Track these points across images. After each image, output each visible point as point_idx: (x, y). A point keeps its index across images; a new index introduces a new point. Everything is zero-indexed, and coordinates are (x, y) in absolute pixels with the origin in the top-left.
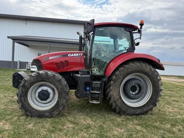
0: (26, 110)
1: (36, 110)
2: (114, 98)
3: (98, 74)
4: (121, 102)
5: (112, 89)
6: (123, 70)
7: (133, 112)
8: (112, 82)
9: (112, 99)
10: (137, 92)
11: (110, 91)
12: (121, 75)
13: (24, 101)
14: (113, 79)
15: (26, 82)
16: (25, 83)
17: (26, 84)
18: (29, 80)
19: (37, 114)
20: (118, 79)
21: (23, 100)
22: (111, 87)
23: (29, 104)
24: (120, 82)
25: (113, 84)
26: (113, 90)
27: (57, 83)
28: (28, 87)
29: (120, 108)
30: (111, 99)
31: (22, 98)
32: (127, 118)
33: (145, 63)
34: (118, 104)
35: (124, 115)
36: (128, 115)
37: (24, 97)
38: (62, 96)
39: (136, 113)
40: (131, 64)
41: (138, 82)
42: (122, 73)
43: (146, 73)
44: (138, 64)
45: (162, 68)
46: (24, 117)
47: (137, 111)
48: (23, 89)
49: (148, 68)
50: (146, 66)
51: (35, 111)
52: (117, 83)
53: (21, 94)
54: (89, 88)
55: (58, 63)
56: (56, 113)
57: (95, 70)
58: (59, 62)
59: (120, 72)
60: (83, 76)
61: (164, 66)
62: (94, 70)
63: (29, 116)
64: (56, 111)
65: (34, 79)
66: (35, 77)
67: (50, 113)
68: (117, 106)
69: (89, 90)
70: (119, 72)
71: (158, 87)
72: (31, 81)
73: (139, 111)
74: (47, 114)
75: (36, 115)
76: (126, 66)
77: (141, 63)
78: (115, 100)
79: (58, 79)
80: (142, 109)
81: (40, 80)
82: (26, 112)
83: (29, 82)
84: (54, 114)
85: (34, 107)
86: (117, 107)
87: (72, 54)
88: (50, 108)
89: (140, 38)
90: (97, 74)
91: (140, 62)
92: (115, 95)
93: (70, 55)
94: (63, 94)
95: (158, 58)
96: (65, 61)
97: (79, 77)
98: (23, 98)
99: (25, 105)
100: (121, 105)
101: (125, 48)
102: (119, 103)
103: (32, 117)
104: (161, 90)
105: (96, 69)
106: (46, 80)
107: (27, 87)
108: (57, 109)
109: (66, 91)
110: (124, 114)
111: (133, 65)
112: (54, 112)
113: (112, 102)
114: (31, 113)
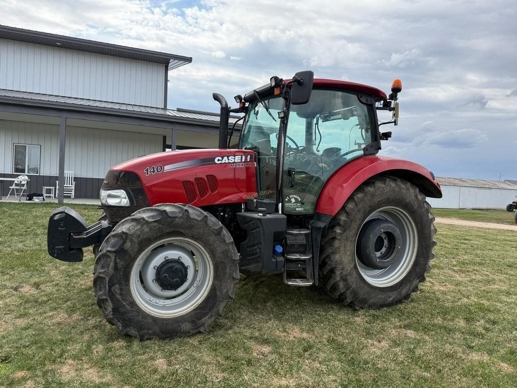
0: (127, 323)
1: (155, 320)
2: (343, 269)
3: (300, 209)
4: (356, 278)
5: (339, 248)
6: (362, 200)
7: (381, 298)
8: (338, 230)
9: (338, 273)
10: (384, 250)
11: (334, 253)
12: (359, 211)
13: (121, 294)
14: (341, 223)
15: (127, 241)
16: (124, 243)
17: (128, 245)
18: (138, 233)
19: (157, 329)
20: (351, 221)
21: (118, 292)
22: (337, 244)
23: (133, 303)
24: (356, 229)
25: (341, 234)
26: (342, 249)
27: (212, 238)
28: (132, 255)
29: (355, 293)
30: (335, 273)
31: (116, 288)
32: (374, 316)
33: (406, 181)
34: (351, 284)
35: (362, 308)
36: (371, 307)
37: (120, 284)
38: (225, 274)
39: (387, 302)
40: (379, 184)
41: (390, 227)
42: (360, 206)
43: (407, 206)
44: (393, 185)
45: (437, 194)
46: (122, 343)
47: (390, 297)
48: (118, 260)
49: (410, 192)
50: (408, 189)
51: (150, 321)
52: (351, 231)
53: (113, 276)
54: (282, 248)
55: (189, 182)
56: (208, 320)
57: (293, 200)
58: (192, 179)
59: (356, 205)
60: (268, 216)
61: (443, 189)
62: (290, 201)
63: (135, 337)
64: (209, 315)
65: (150, 229)
66: (156, 224)
67: (193, 322)
68: (348, 287)
69: (283, 254)
70: (354, 204)
71: (430, 237)
72: (141, 236)
73: (393, 296)
74: (186, 326)
75: (155, 334)
76: (369, 188)
77: (399, 182)
78: (344, 274)
79: (216, 228)
80: (399, 290)
81: (168, 231)
82: (125, 326)
83: (136, 240)
84: (203, 325)
85: (148, 311)
86: (348, 292)
87: (226, 158)
88: (192, 308)
89: (395, 123)
90: (297, 209)
91: (395, 180)
92: (346, 261)
93: (219, 160)
94: (228, 266)
95: (431, 171)
96: (207, 176)
97: (259, 220)
98: (117, 286)
99: (124, 306)
100: (358, 286)
101: (359, 145)
102: (353, 280)
103: (142, 340)
104: (434, 244)
105: (295, 198)
106: (182, 231)
107: (129, 254)
108: (211, 309)
109: (234, 258)
110: (361, 306)
111: (383, 188)
112: (203, 320)
113: (338, 279)
114: (140, 329)
